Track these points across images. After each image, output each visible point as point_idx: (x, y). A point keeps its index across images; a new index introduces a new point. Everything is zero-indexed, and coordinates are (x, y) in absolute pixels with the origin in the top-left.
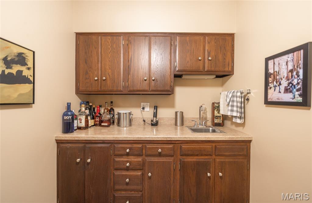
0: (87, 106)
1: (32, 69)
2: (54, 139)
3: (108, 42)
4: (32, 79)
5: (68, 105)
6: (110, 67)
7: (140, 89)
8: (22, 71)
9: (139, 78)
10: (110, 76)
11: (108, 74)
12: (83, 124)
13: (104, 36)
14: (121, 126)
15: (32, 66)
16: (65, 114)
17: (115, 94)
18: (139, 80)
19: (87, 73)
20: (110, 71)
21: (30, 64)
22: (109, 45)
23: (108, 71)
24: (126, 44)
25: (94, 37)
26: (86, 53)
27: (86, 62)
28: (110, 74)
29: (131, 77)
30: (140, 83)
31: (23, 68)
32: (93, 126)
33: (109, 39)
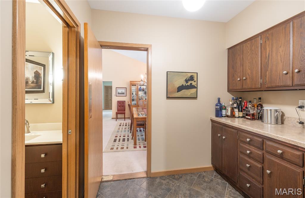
0: (236, 101)
1: (196, 81)
2: (210, 118)
3: (248, 47)
4: (196, 86)
5: (218, 100)
6: (249, 68)
7: (279, 85)
8: (192, 83)
9: (278, 72)
10: (249, 75)
11: (248, 74)
12: (229, 113)
13: (244, 43)
14: (264, 122)
15: (196, 80)
16: (217, 105)
17: (264, 91)
18: (278, 75)
19: (234, 76)
20: (249, 71)
21: (195, 79)
22: (249, 49)
23: (247, 71)
24: (264, 41)
25: (238, 47)
26: (233, 61)
27: (233, 68)
28: (249, 74)
29: (269, 74)
30: (280, 78)
31: (192, 82)
32: (242, 117)
33: (249, 44)
